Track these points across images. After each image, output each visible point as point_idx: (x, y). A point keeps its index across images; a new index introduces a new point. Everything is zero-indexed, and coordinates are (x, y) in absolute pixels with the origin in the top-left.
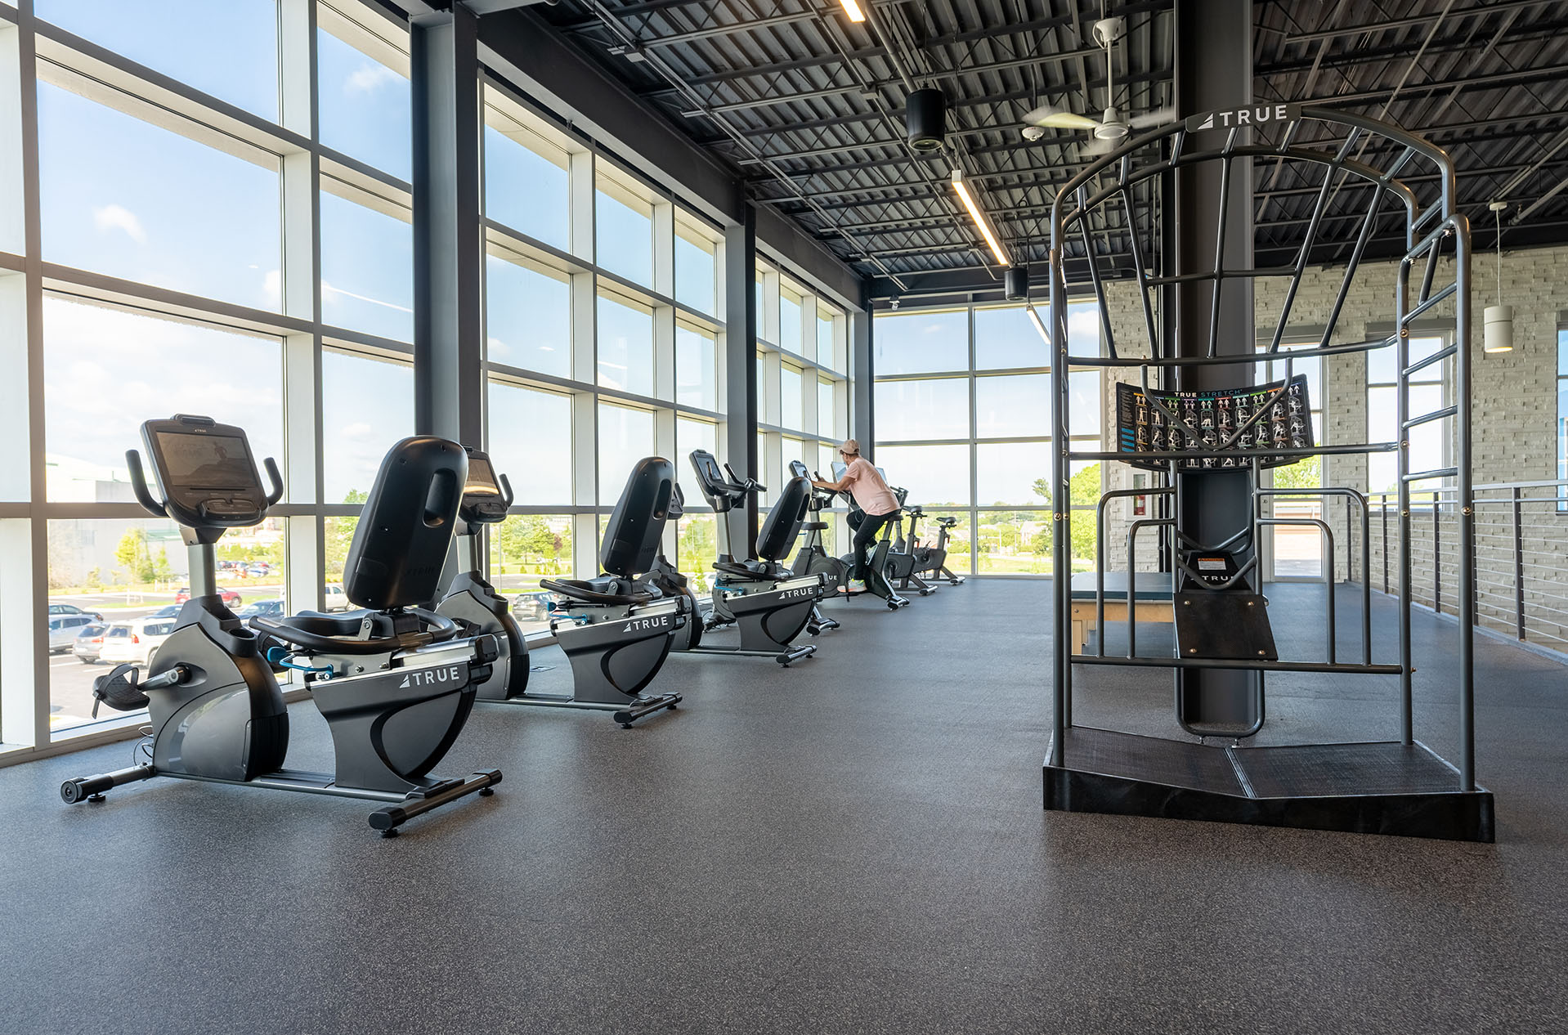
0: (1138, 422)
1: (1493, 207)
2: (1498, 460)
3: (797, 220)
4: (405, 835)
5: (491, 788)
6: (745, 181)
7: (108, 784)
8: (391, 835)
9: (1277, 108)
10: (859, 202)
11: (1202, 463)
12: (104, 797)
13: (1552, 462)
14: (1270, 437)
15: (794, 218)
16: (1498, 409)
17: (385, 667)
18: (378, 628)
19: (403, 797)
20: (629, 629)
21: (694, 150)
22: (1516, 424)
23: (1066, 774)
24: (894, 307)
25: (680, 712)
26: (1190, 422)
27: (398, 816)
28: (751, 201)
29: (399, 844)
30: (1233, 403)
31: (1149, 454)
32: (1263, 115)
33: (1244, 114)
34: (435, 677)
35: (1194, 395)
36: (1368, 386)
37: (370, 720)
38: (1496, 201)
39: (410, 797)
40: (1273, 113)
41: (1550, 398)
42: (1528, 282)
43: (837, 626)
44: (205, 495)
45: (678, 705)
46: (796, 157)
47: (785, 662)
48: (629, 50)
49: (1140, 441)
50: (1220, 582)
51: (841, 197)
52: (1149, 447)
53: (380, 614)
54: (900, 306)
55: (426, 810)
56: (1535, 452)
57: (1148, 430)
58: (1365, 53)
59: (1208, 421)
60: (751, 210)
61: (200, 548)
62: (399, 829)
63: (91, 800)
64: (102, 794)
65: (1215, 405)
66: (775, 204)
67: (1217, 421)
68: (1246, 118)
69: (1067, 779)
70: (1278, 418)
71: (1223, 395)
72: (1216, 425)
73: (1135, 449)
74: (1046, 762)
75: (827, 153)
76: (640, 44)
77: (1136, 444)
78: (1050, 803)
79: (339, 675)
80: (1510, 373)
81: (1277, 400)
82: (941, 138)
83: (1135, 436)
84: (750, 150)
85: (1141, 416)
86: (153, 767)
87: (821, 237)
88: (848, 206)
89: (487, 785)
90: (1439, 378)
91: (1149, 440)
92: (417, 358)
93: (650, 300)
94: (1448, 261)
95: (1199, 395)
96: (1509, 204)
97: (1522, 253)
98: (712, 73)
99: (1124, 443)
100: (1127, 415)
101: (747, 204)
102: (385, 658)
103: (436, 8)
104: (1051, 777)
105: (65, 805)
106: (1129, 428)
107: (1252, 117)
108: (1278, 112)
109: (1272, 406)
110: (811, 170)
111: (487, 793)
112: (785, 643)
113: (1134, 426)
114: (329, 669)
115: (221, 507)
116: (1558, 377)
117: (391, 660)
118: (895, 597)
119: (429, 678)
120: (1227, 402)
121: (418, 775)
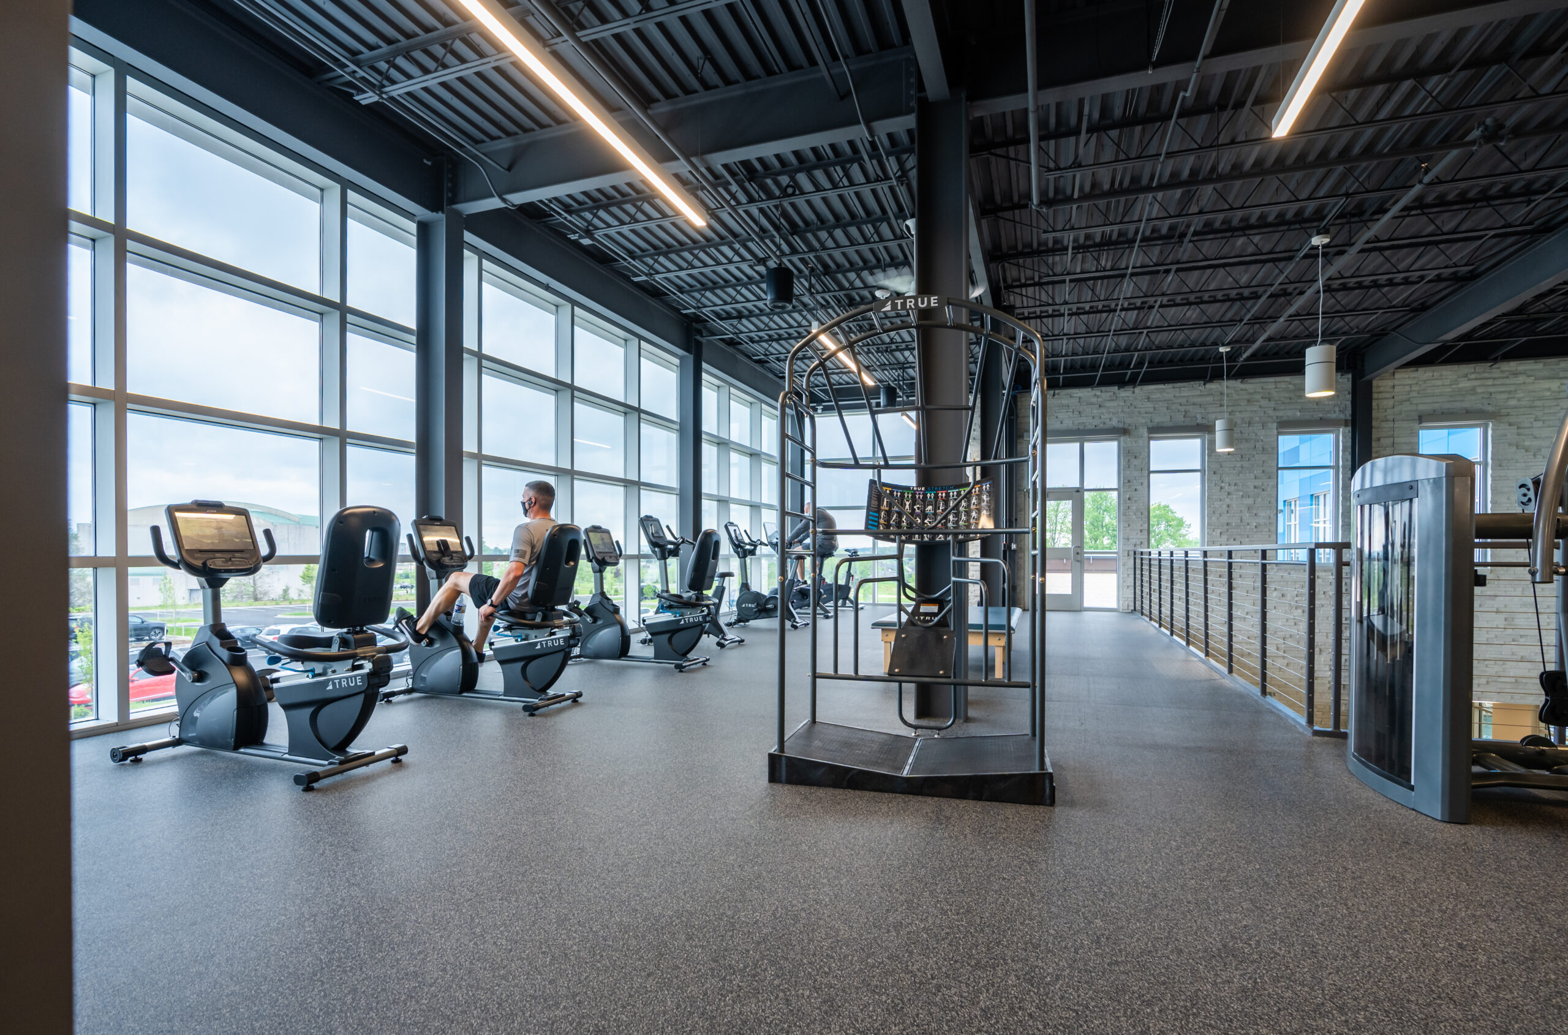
0: (882, 508)
1: (1222, 349)
2: (1238, 526)
3: (738, 350)
4: (319, 790)
5: (400, 757)
6: (694, 324)
7: (144, 750)
8: (308, 789)
9: (932, 298)
10: (780, 338)
11: (923, 538)
12: (141, 759)
13: (1273, 529)
14: (968, 521)
15: (735, 348)
16: (1238, 490)
17: (348, 670)
18: (344, 642)
19: (326, 763)
20: (539, 647)
21: (652, 302)
22: (1250, 501)
23: (783, 759)
24: (820, 411)
25: (581, 704)
26: (918, 508)
27: (314, 777)
28: (698, 338)
29: (310, 796)
30: (948, 495)
31: (887, 531)
32: (923, 303)
33: (910, 302)
34: (348, 683)
35: (923, 489)
36: (1150, 472)
37: (310, 710)
38: (1223, 345)
39: (330, 764)
40: (929, 302)
41: (1272, 483)
42: (1258, 401)
43: (742, 641)
44: (211, 555)
45: (580, 700)
46: (727, 308)
47: (680, 668)
48: (581, 237)
49: (882, 521)
50: (928, 621)
51: (767, 334)
52: (888, 526)
53: (347, 633)
54: (823, 410)
55: (342, 772)
56: (1262, 521)
57: (889, 513)
58: (1106, 243)
59: (930, 508)
60: (699, 345)
61: (209, 591)
62: (316, 785)
63: (131, 761)
64: (139, 757)
65: (936, 496)
66: (720, 339)
67: (936, 508)
68: (912, 304)
69: (784, 761)
70: (975, 507)
71: (942, 489)
72: (935, 511)
73: (878, 527)
74: (772, 751)
75: (749, 305)
76: (588, 233)
77: (879, 523)
78: (773, 778)
79: (320, 675)
80: (1246, 464)
81: (965, 497)
82: (790, 302)
83: (879, 517)
84: (689, 303)
85: (885, 503)
86: (180, 739)
87: (760, 362)
88: (773, 340)
89: (396, 756)
90: (1199, 467)
91: (888, 521)
92: (417, 451)
93: (621, 409)
94: (1204, 384)
95: (926, 489)
96: (1232, 348)
97: (1253, 380)
98: (652, 251)
99: (870, 522)
100: (874, 503)
101: (696, 340)
102: (349, 663)
103: (432, 211)
104: (774, 760)
105: (112, 763)
106: (875, 512)
107: (916, 304)
108: (932, 301)
109: (961, 501)
110: (740, 316)
111: (397, 761)
112: (685, 654)
113: (879, 511)
114: (312, 671)
115: (221, 564)
116: (1279, 469)
117: (353, 665)
118: (798, 620)
119: (344, 684)
120: (944, 495)
121: (341, 747)
